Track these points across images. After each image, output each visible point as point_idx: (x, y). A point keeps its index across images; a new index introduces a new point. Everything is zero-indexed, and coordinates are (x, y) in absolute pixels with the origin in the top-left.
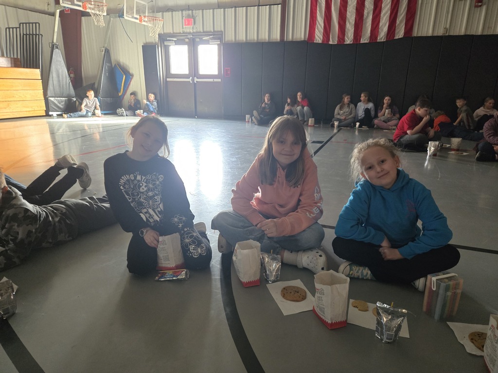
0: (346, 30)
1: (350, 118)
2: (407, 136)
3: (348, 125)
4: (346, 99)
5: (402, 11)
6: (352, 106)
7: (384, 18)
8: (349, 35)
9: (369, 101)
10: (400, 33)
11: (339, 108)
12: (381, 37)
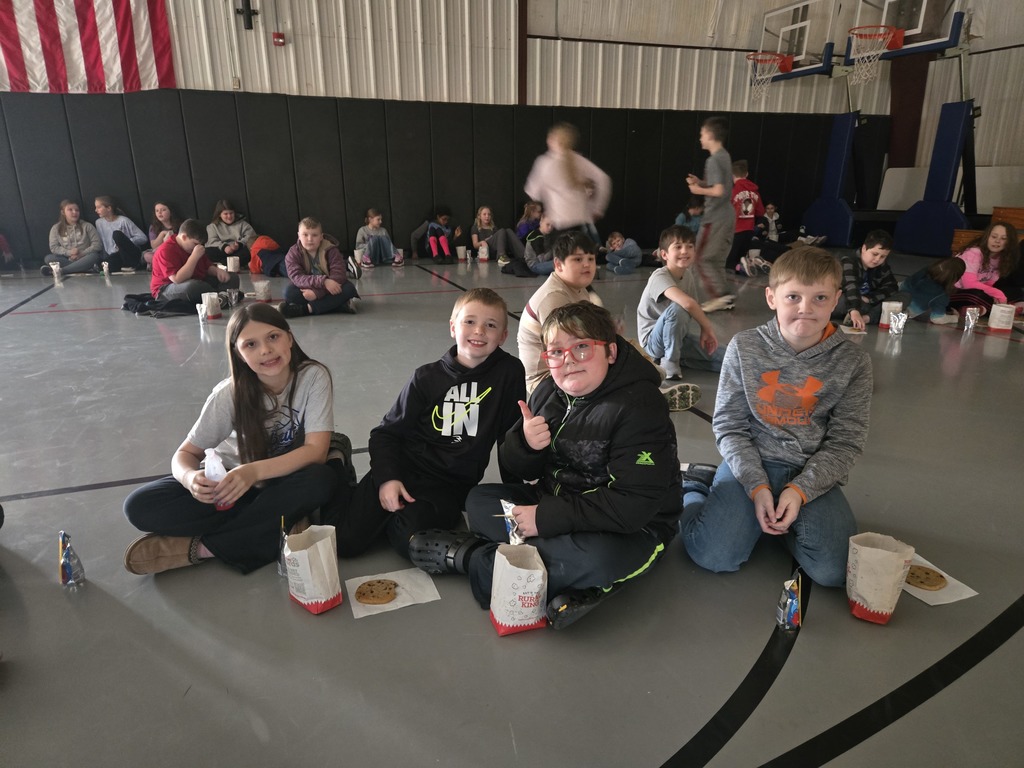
0: (26, 62)
1: (89, 253)
2: (171, 286)
3: (87, 268)
4: (69, 211)
5: (143, 35)
6: (86, 226)
7: (109, 46)
8: (38, 75)
9: (116, 214)
10: (151, 81)
11: (57, 231)
12: (112, 84)
